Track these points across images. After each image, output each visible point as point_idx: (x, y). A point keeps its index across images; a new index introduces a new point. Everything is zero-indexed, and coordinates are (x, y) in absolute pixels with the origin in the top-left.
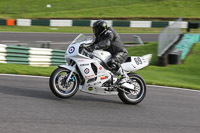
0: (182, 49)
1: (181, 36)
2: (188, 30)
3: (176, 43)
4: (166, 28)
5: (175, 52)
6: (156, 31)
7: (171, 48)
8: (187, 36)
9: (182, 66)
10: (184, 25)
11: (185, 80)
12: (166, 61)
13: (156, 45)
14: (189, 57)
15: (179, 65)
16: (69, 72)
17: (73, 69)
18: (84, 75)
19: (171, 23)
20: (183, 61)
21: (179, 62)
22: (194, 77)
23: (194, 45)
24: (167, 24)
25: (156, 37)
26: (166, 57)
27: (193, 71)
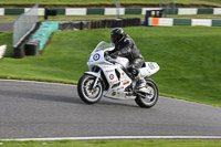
0: (40, 39)
1: (38, 24)
2: (46, 18)
3: (33, 32)
4: (22, 16)
5: (32, 41)
6: (11, 19)
7: (28, 38)
8: (44, 24)
9: (41, 57)
10: (41, 12)
11: (43, 72)
12: (23, 51)
13: (12, 34)
14: (48, 48)
15: (37, 57)
16: (95, 78)
17: (98, 75)
18: (109, 80)
19: (27, 10)
20: (41, 52)
21: (37, 53)
22: (54, 69)
23: (53, 33)
24: (23, 12)
25: (11, 26)
26: (22, 47)
27: (52, 63)
